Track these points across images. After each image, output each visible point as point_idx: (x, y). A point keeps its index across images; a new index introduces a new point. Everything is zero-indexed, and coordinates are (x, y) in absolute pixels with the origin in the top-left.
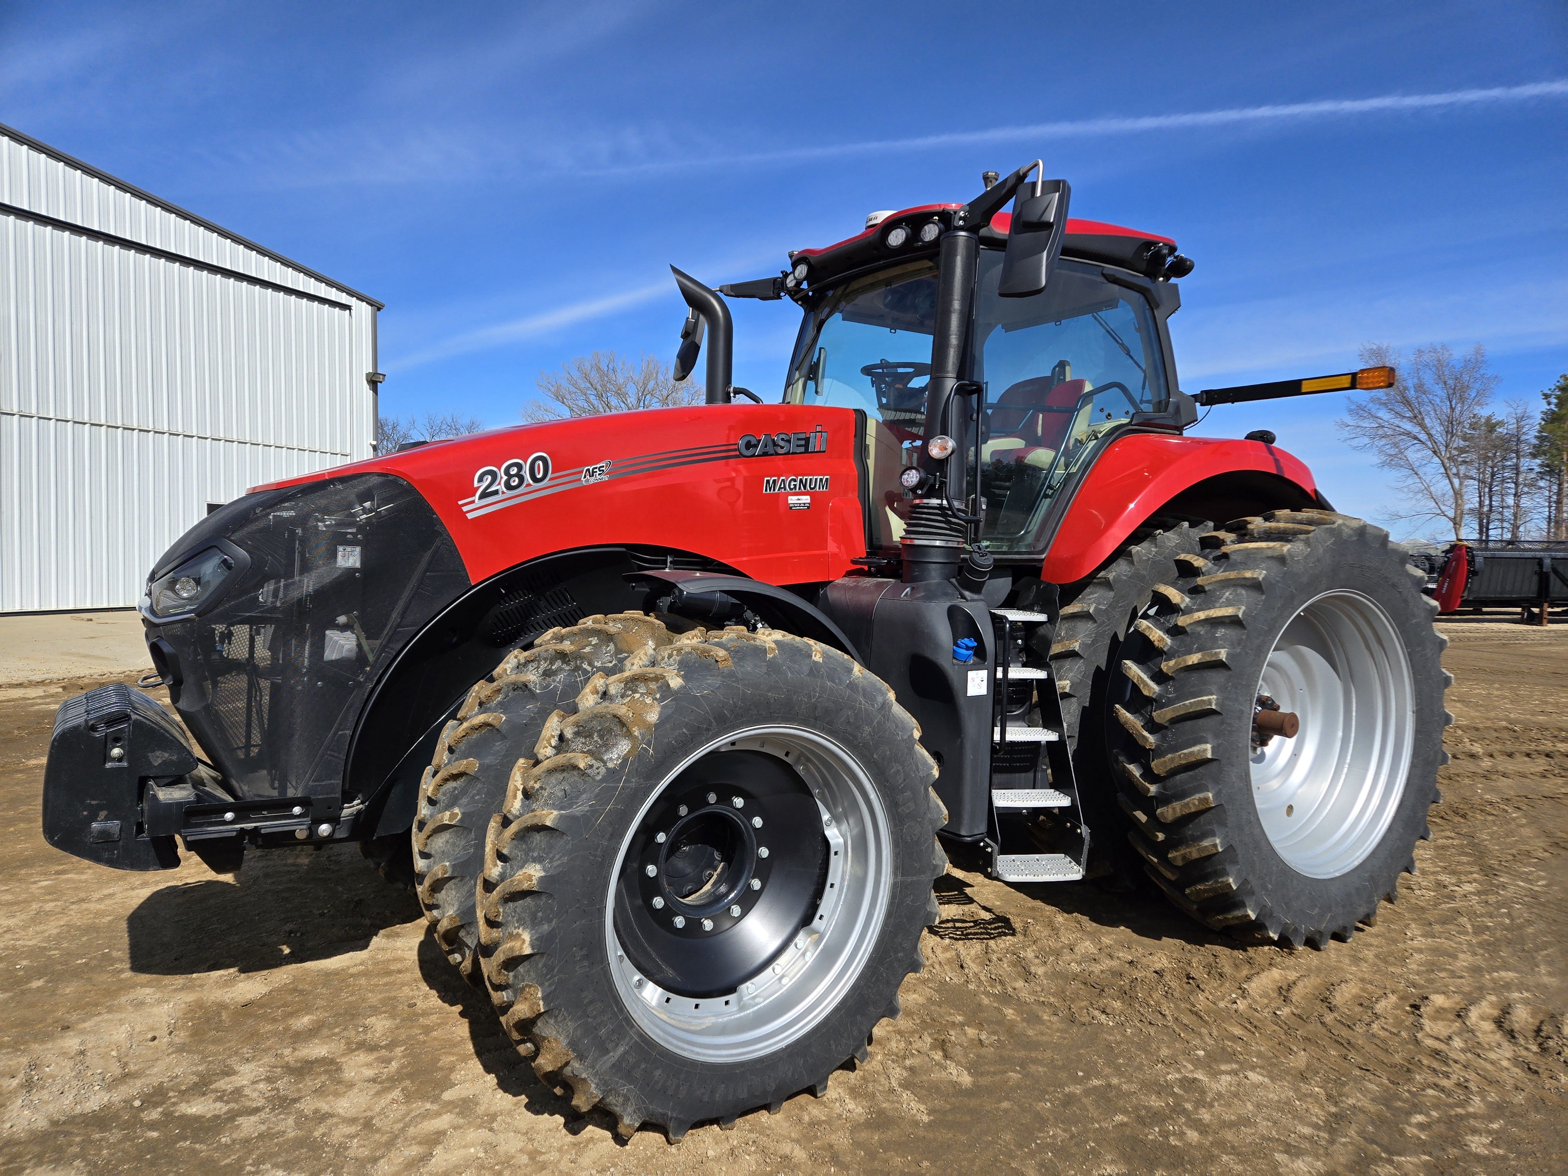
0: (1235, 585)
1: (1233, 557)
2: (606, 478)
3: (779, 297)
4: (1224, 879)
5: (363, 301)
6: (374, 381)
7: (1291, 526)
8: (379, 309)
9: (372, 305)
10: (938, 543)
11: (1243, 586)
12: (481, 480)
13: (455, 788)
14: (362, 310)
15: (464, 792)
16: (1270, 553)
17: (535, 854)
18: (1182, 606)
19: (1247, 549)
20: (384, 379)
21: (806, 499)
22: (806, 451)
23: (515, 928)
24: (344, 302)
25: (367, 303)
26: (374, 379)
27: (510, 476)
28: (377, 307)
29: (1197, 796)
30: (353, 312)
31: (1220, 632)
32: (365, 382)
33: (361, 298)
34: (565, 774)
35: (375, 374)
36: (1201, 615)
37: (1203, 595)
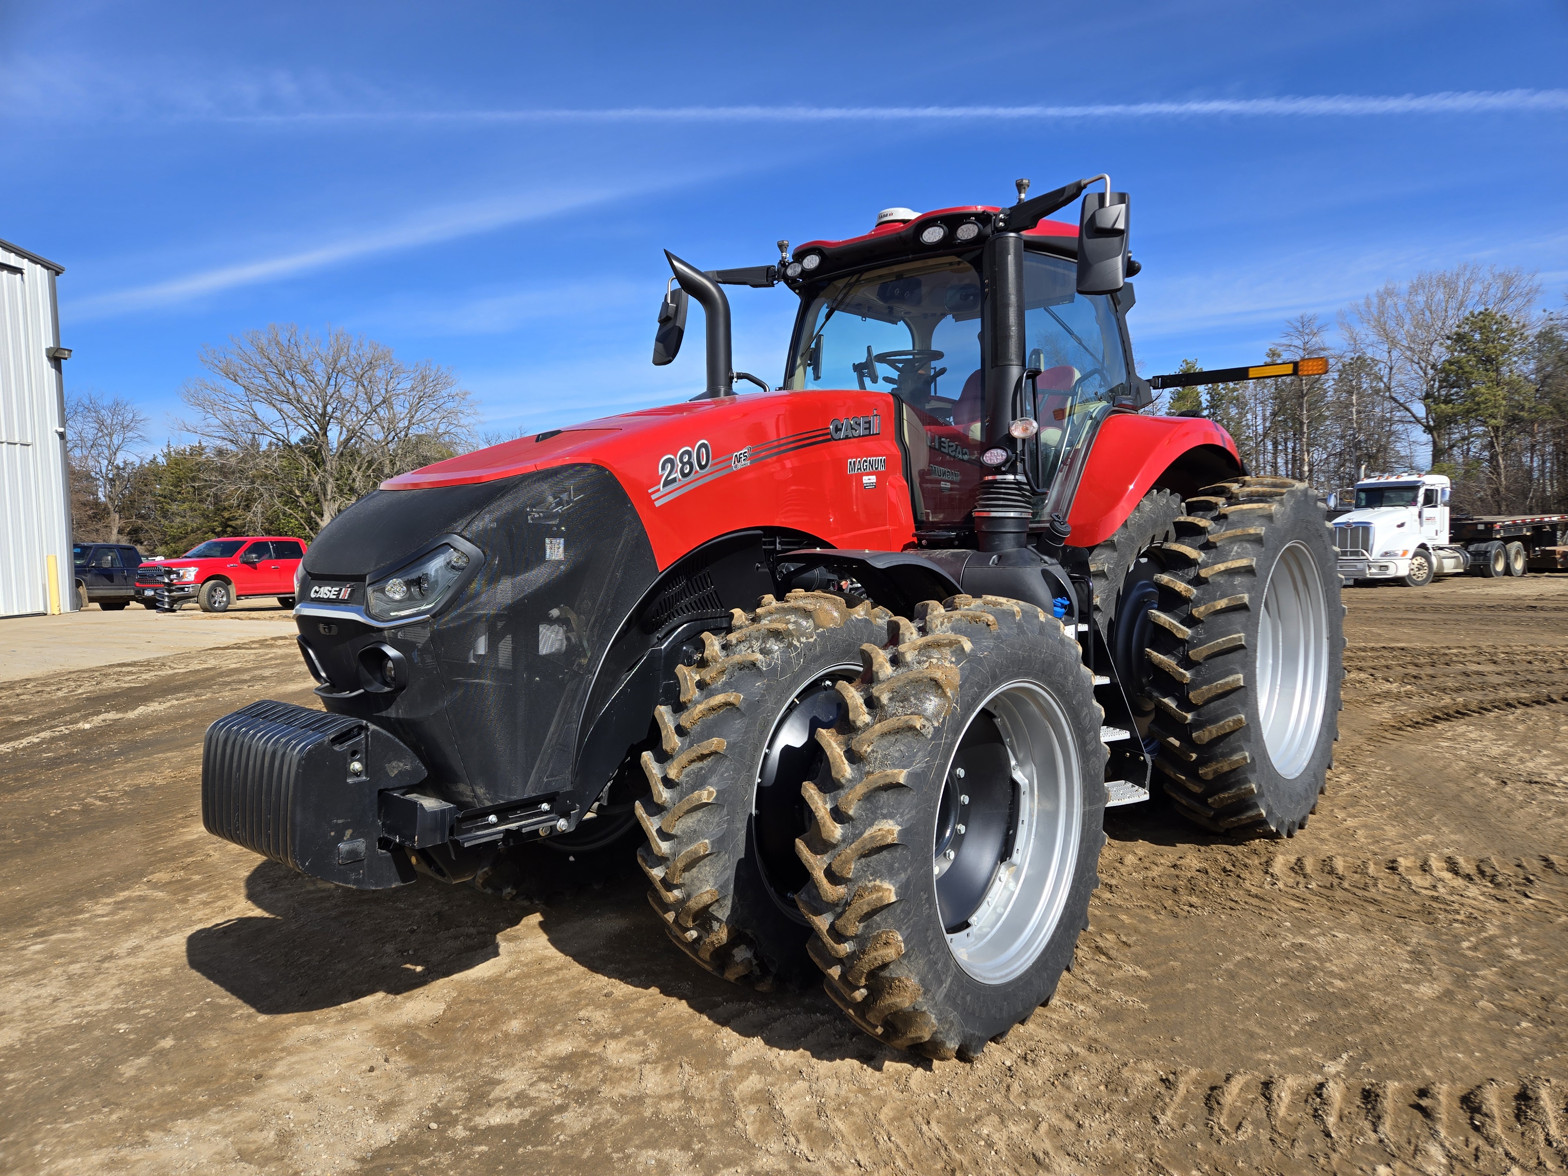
0: (1241, 541)
1: (1231, 518)
2: (748, 463)
3: (773, 285)
4: (1247, 786)
5: (36, 263)
6: (56, 358)
7: (1268, 489)
8: (57, 273)
9: (48, 268)
10: (1012, 515)
11: (1248, 541)
12: (663, 468)
13: (701, 768)
14: (37, 274)
15: (712, 771)
16: (1260, 512)
17: (885, 811)
18: (1200, 561)
19: (1242, 510)
20: (70, 355)
21: (873, 479)
22: (870, 435)
23: (870, 881)
24: (13, 264)
25: (43, 266)
26: (57, 355)
27: (684, 464)
28: (55, 271)
29: (1231, 719)
30: (26, 276)
31: (1238, 580)
32: (45, 359)
33: (34, 260)
34: (898, 736)
35: (58, 349)
36: (1221, 567)
37: (1214, 550)
